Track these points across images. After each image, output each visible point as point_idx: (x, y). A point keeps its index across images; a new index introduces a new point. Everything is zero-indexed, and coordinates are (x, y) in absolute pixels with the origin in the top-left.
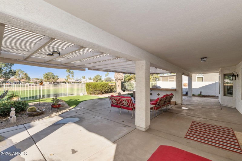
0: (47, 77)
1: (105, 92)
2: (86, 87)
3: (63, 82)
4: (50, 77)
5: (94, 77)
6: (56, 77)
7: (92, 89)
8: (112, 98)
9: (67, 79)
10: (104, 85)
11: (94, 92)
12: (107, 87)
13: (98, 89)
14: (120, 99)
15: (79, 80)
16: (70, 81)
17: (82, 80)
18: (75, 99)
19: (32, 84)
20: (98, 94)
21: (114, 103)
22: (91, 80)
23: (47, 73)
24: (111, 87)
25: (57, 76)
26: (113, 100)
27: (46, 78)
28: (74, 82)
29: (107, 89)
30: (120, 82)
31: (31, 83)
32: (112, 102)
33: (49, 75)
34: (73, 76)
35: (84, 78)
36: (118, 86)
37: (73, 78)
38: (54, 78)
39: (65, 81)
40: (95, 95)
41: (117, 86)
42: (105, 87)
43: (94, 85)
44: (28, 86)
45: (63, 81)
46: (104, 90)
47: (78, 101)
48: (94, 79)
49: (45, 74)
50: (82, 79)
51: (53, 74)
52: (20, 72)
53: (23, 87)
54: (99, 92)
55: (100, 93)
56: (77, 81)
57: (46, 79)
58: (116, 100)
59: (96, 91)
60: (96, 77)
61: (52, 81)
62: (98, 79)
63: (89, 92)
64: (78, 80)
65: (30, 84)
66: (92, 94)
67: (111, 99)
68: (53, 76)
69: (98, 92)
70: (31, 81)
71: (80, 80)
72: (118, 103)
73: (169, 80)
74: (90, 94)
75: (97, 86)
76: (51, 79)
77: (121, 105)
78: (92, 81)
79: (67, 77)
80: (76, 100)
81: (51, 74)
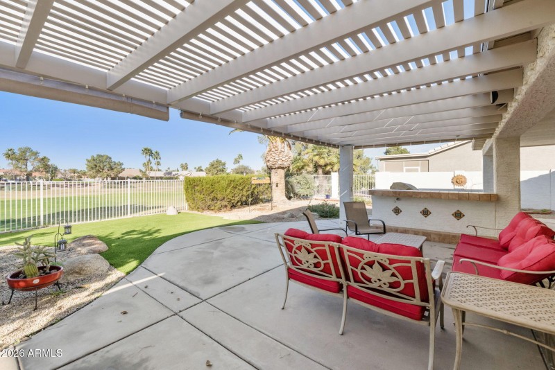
0: (96, 166)
1: (239, 204)
2: (187, 190)
3: (135, 178)
4: (102, 167)
5: (208, 166)
6: (116, 166)
7: (202, 196)
8: (298, 242)
9: (144, 170)
10: (236, 183)
11: (209, 203)
12: (245, 190)
13: (219, 196)
14: (346, 255)
15: (174, 173)
16: (152, 174)
17: (179, 173)
18: (146, 229)
19: (60, 183)
20: (220, 209)
21: (304, 267)
22: (201, 172)
23: (95, 156)
24: (254, 188)
25: (121, 164)
26: (302, 255)
27: (92, 168)
28: (161, 178)
29: (245, 193)
30: (282, 172)
31: (61, 179)
32: (295, 261)
33: (101, 161)
34: (158, 164)
35: (185, 167)
36: (277, 186)
37: (160, 167)
38: (112, 169)
39: (141, 175)
40: (211, 212)
41: (274, 186)
42: (241, 188)
43: (207, 184)
44: (49, 188)
45: (135, 175)
46: (237, 199)
47: (156, 235)
48: (208, 171)
49: (89, 159)
50: (180, 169)
51: (110, 158)
52: (28, 154)
53: (34, 189)
54: (224, 203)
55: (226, 206)
56: (169, 176)
57: (94, 170)
58: (322, 254)
59: (213, 200)
60: (213, 166)
61: (108, 175)
62: (218, 169)
63: (195, 205)
64: (170, 173)
65: (55, 182)
66: (203, 209)
67: (289, 248)
68: (109, 163)
69: (219, 202)
70: (59, 176)
71: (176, 173)
72: (327, 270)
73: (405, 168)
74: (198, 208)
75: (217, 185)
76: (106, 170)
77: (343, 281)
78: (203, 174)
79: (144, 165)
80: (149, 233)
81: (105, 158)
